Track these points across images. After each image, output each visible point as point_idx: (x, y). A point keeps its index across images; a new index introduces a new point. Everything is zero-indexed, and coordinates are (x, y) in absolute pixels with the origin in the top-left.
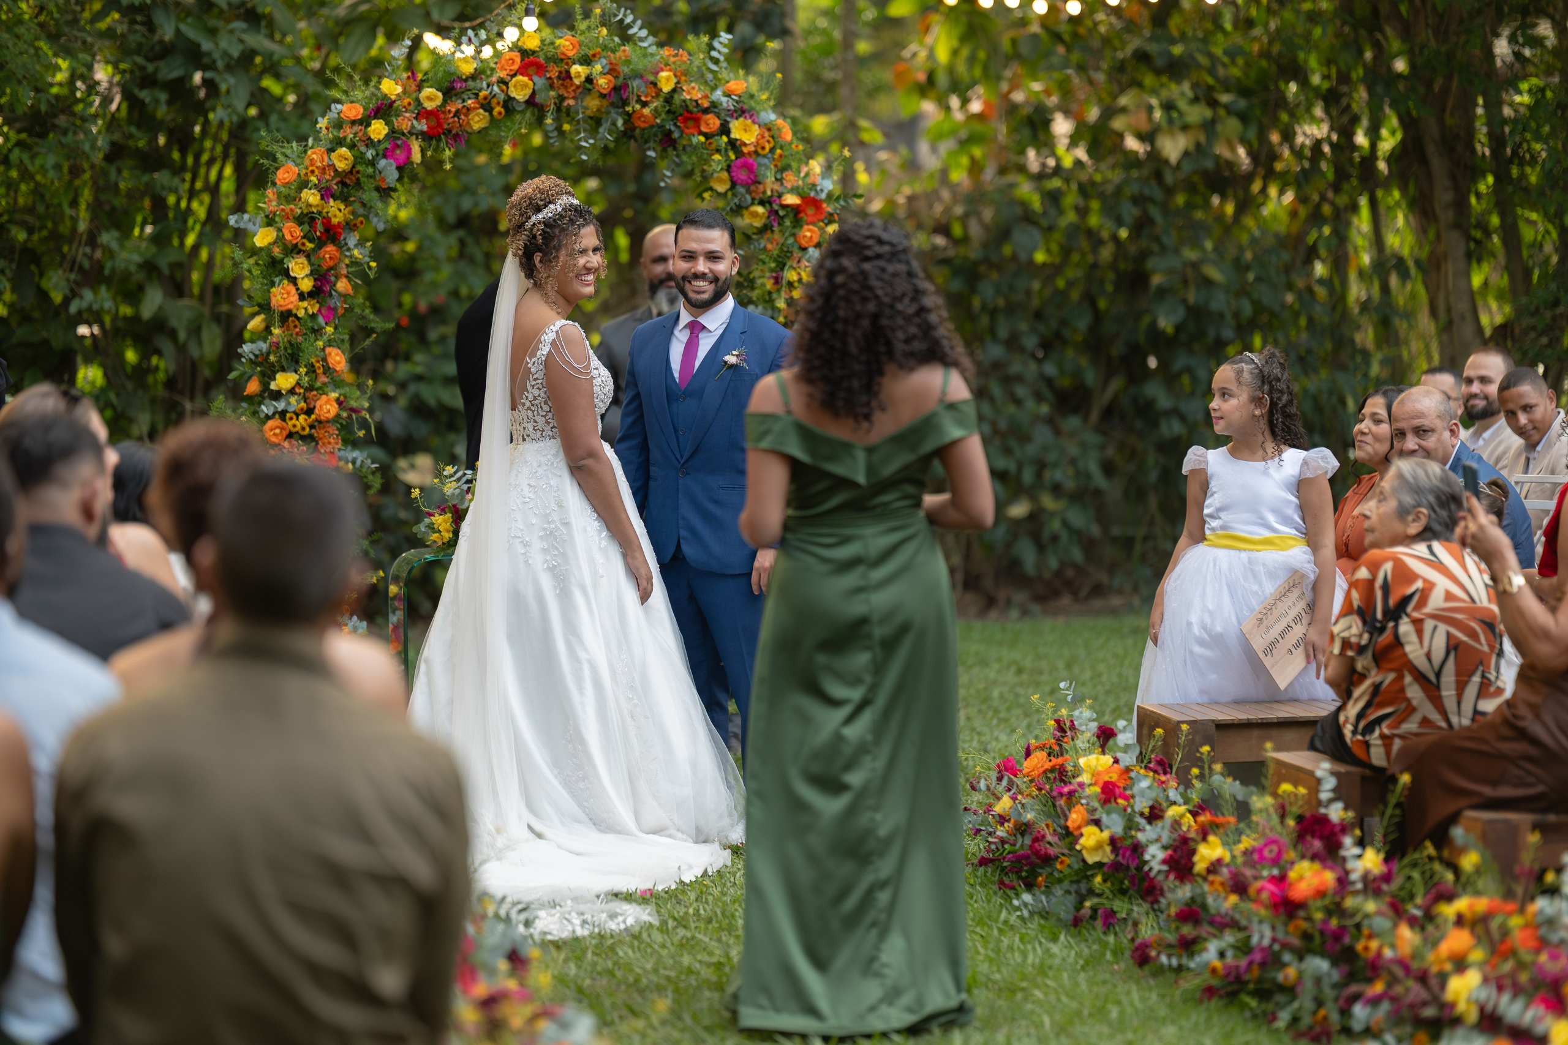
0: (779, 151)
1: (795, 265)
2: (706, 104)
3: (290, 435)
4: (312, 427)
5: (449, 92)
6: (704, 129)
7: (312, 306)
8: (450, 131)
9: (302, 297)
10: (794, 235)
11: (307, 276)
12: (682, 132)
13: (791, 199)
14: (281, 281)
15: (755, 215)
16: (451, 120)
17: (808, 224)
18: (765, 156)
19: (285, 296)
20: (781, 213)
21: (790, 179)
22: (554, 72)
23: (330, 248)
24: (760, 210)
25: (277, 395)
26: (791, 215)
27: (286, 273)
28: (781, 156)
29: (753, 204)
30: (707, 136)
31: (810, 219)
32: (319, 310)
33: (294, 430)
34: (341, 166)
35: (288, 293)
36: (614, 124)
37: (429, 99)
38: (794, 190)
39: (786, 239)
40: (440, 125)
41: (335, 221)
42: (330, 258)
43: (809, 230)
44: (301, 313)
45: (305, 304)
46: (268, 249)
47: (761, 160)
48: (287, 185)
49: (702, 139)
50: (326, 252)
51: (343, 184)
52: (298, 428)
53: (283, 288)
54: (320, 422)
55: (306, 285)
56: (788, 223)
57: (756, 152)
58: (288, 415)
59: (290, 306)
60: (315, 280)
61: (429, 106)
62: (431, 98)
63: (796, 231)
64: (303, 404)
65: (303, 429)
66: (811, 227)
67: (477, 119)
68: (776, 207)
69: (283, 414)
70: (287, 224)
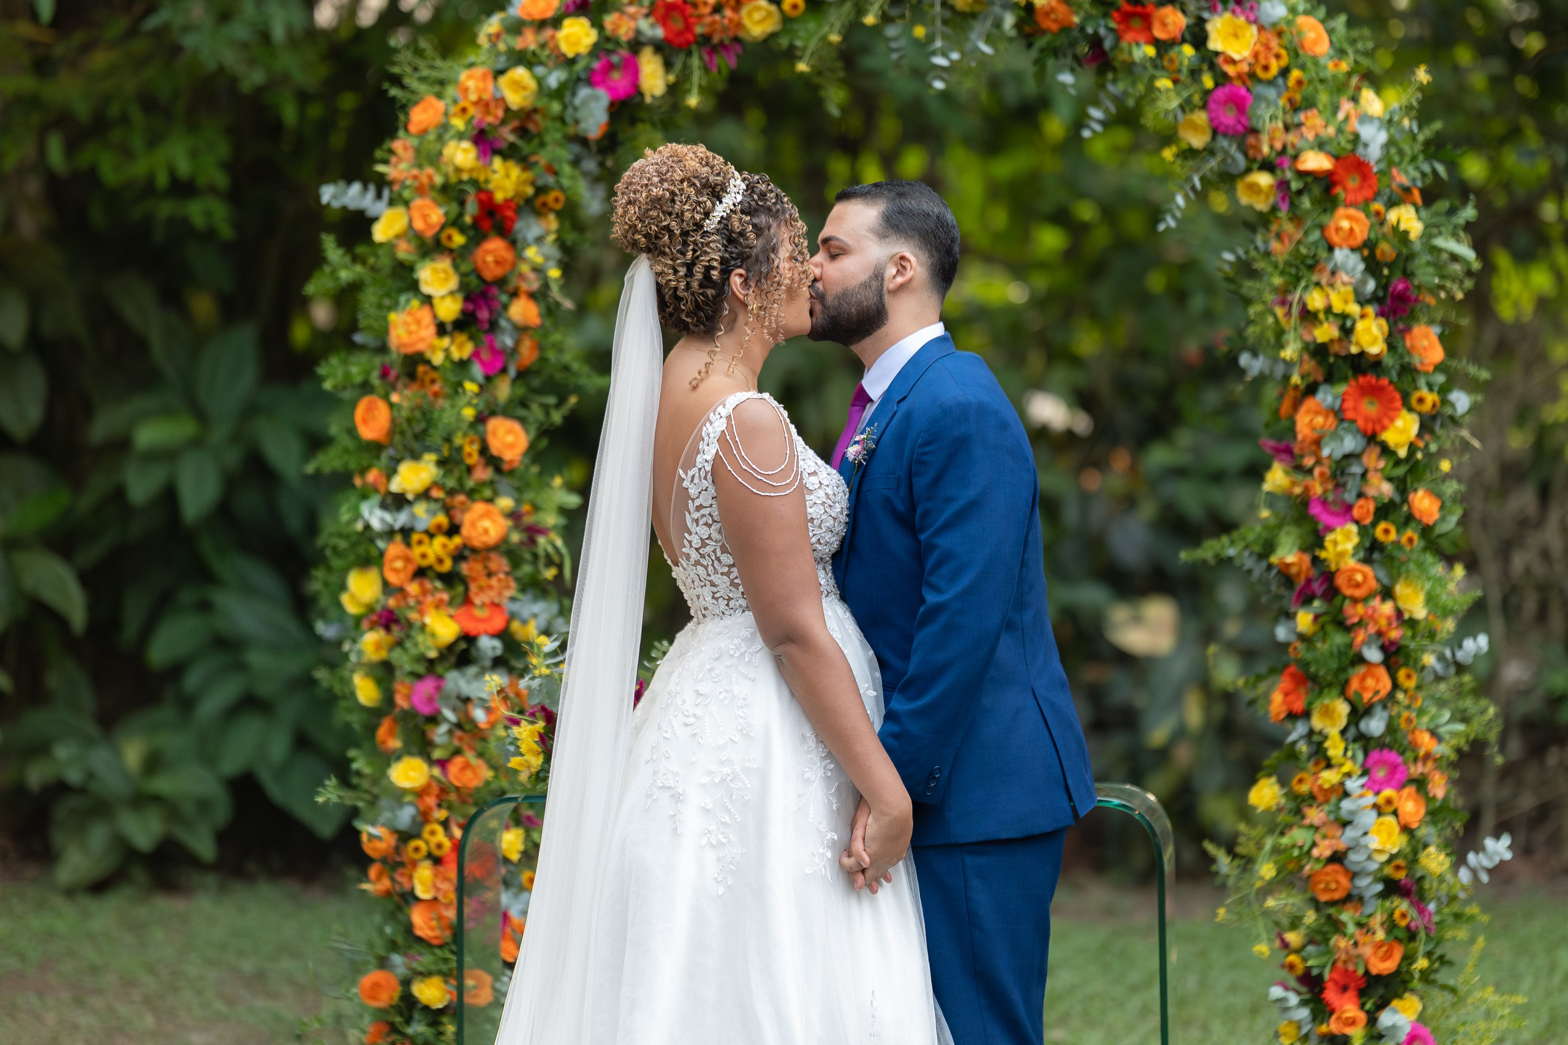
0: (1296, 74)
1: (1324, 281)
3: (420, 573)
4: (459, 556)
6: (1159, 33)
7: (460, 347)
8: (706, 38)
9: (441, 329)
10: (1322, 228)
11: (452, 293)
12: (1118, 38)
13: (1315, 161)
14: (408, 301)
15: (1254, 188)
16: (708, 20)
17: (1347, 206)
18: (1271, 83)
19: (413, 327)
20: (1295, 185)
21: (1314, 123)
23: (494, 248)
24: (1264, 179)
25: (398, 502)
26: (1317, 190)
27: (414, 286)
28: (1299, 83)
29: (1248, 171)
30: (1162, 46)
31: (1351, 197)
32: (476, 354)
33: (424, 563)
34: (515, 100)
35: (418, 322)
36: (998, 24)
38: (1321, 145)
39: (1306, 234)
40: (688, 28)
41: (499, 197)
42: (497, 263)
43: (1349, 218)
44: (438, 359)
45: (446, 342)
46: (390, 246)
47: (1259, 89)
48: (424, 133)
49: (1150, 51)
50: (488, 252)
51: (523, 132)
52: (431, 560)
53: (410, 313)
54: (474, 550)
55: (449, 309)
56: (1306, 203)
57: (1252, 75)
58: (415, 537)
59: (420, 347)
60: (467, 299)
63: (1324, 219)
64: (442, 519)
65: (440, 561)
66: (1352, 211)
67: (757, 16)
68: (1289, 175)
69: (406, 532)
70: (418, 202)
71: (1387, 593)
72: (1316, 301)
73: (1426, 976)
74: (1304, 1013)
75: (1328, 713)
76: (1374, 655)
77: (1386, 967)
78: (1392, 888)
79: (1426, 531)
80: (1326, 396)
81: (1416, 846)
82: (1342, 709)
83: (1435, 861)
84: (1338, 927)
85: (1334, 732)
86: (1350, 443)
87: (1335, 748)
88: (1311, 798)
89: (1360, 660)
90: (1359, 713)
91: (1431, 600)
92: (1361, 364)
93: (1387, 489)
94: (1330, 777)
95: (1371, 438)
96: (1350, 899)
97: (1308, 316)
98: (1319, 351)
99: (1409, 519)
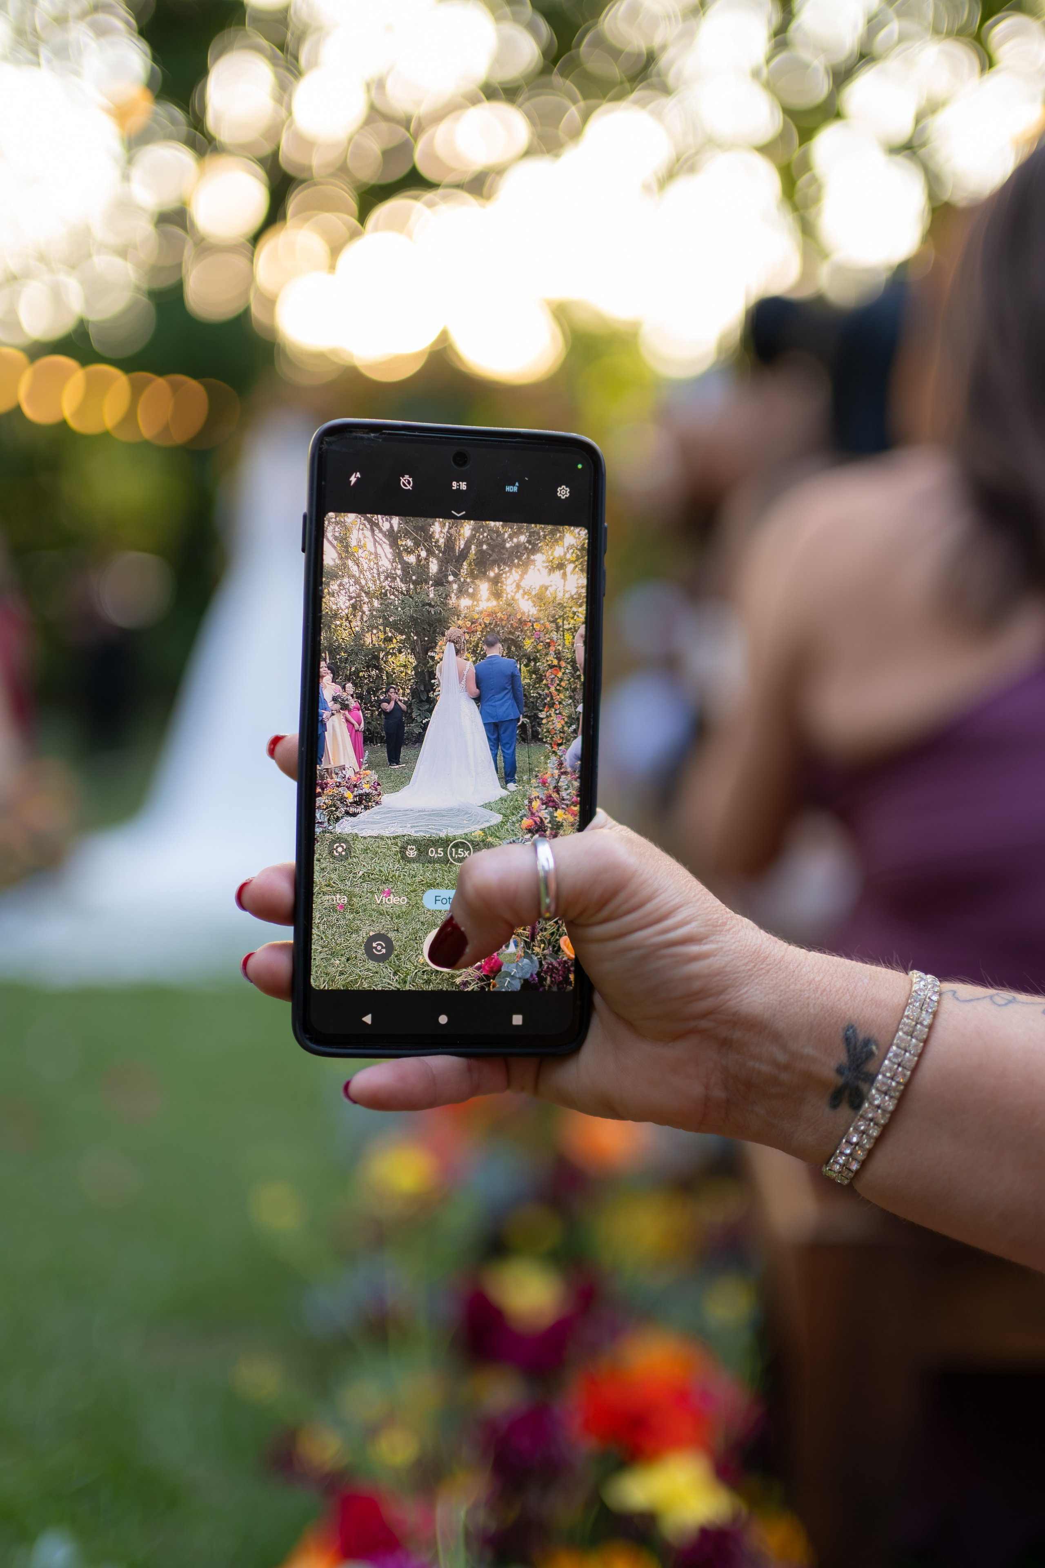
2: (528, 620)
5: (473, 623)
13: (548, 641)
22: (494, 616)
24: (542, 644)
37: (468, 624)
38: (548, 638)
61: (468, 626)
62: (469, 624)
70: (439, 654)
71: (558, 695)
72: (548, 659)
73: (565, 743)
74: (550, 748)
75: (552, 711)
76: (557, 703)
77: (560, 742)
78: (561, 732)
79: (564, 688)
80: (550, 671)
81: (563, 726)
82: (553, 710)
83: (566, 728)
84: (554, 737)
85: (552, 713)
86: (553, 676)
87: (553, 715)
88: (550, 721)
89: (555, 704)
90: (556, 710)
91: (564, 696)
92: (554, 666)
93: (558, 682)
94: (552, 718)
95: (556, 676)
96: (556, 734)
97: (547, 661)
98: (549, 665)
99: (561, 686)
